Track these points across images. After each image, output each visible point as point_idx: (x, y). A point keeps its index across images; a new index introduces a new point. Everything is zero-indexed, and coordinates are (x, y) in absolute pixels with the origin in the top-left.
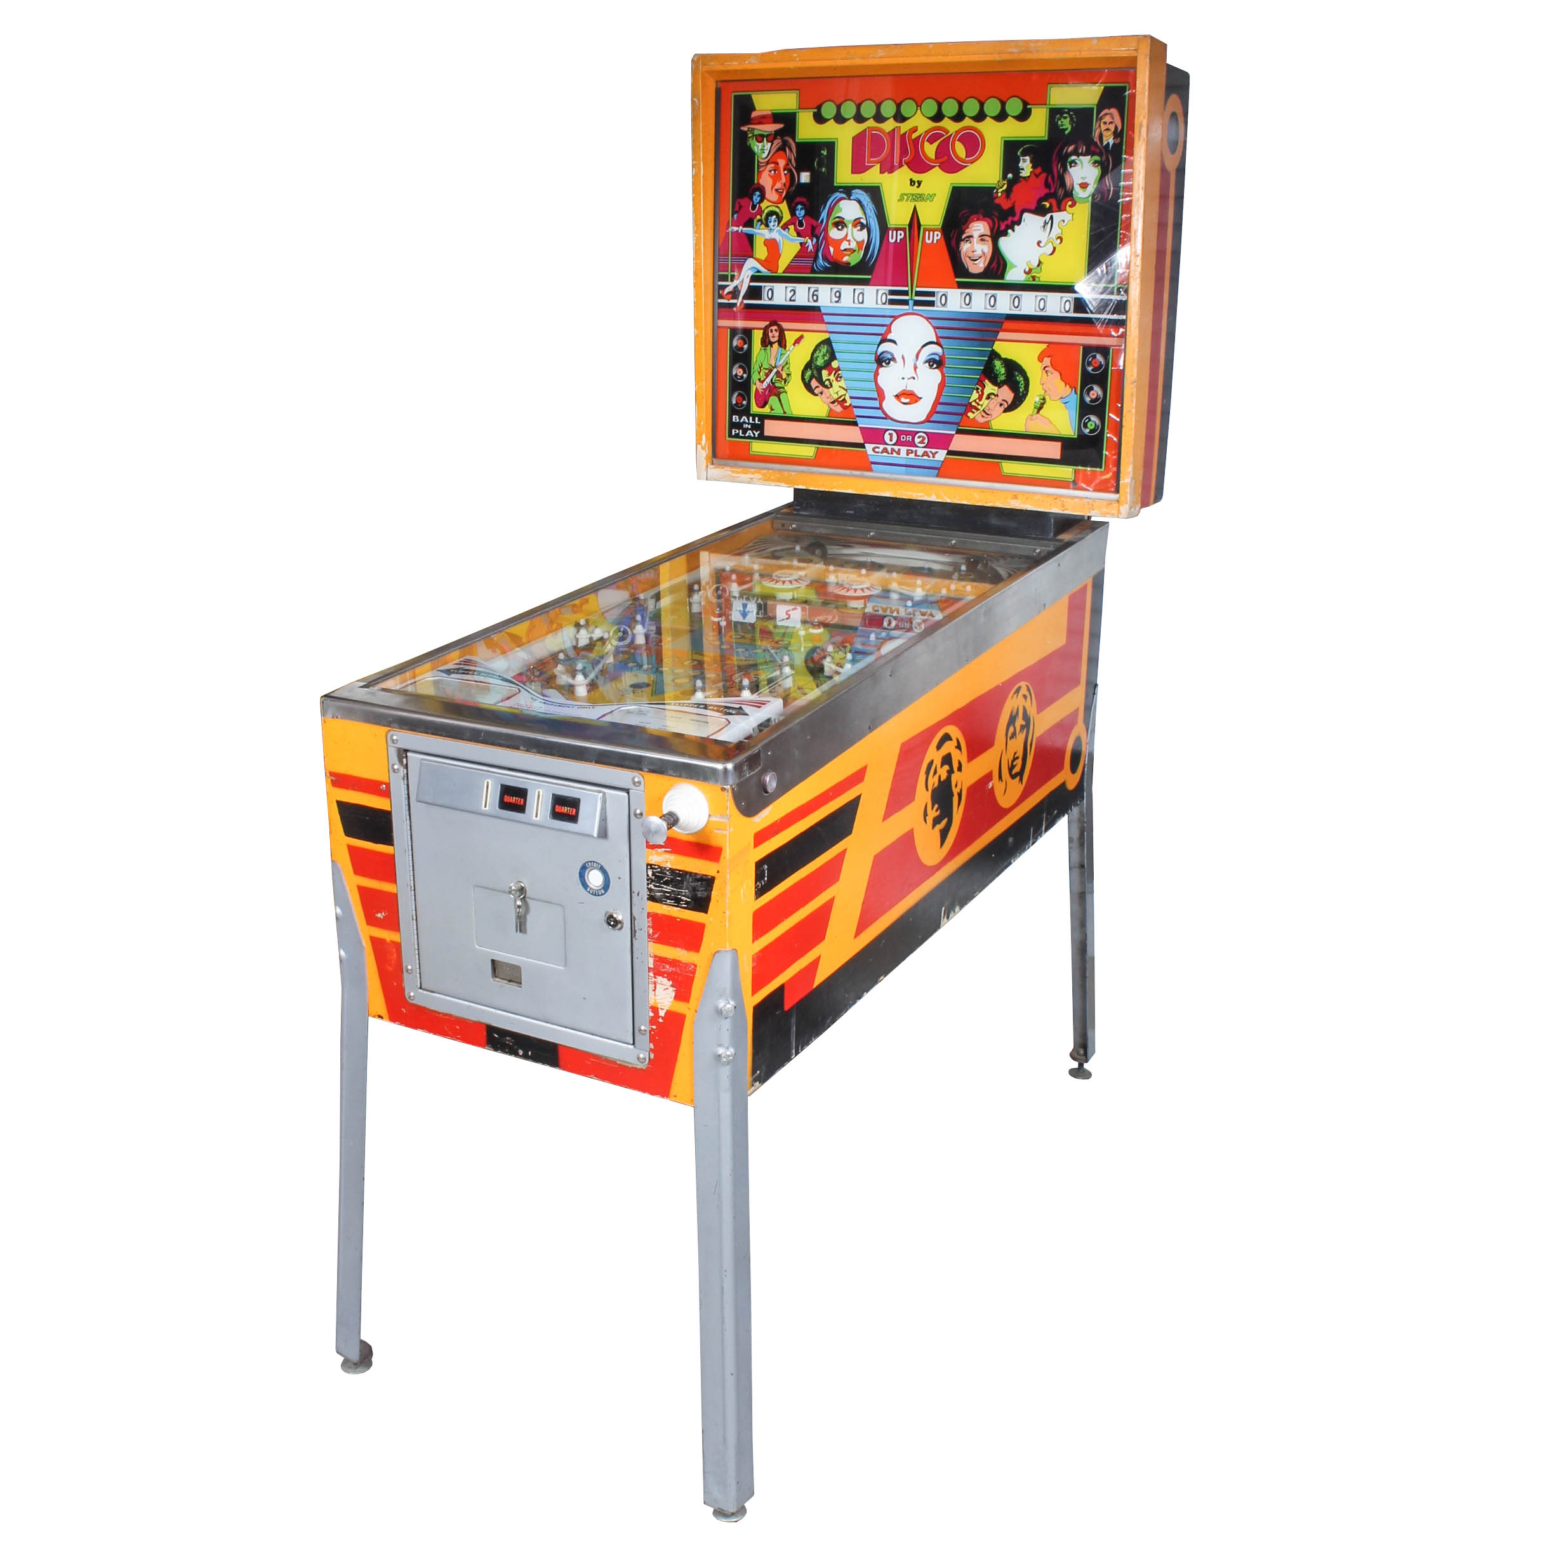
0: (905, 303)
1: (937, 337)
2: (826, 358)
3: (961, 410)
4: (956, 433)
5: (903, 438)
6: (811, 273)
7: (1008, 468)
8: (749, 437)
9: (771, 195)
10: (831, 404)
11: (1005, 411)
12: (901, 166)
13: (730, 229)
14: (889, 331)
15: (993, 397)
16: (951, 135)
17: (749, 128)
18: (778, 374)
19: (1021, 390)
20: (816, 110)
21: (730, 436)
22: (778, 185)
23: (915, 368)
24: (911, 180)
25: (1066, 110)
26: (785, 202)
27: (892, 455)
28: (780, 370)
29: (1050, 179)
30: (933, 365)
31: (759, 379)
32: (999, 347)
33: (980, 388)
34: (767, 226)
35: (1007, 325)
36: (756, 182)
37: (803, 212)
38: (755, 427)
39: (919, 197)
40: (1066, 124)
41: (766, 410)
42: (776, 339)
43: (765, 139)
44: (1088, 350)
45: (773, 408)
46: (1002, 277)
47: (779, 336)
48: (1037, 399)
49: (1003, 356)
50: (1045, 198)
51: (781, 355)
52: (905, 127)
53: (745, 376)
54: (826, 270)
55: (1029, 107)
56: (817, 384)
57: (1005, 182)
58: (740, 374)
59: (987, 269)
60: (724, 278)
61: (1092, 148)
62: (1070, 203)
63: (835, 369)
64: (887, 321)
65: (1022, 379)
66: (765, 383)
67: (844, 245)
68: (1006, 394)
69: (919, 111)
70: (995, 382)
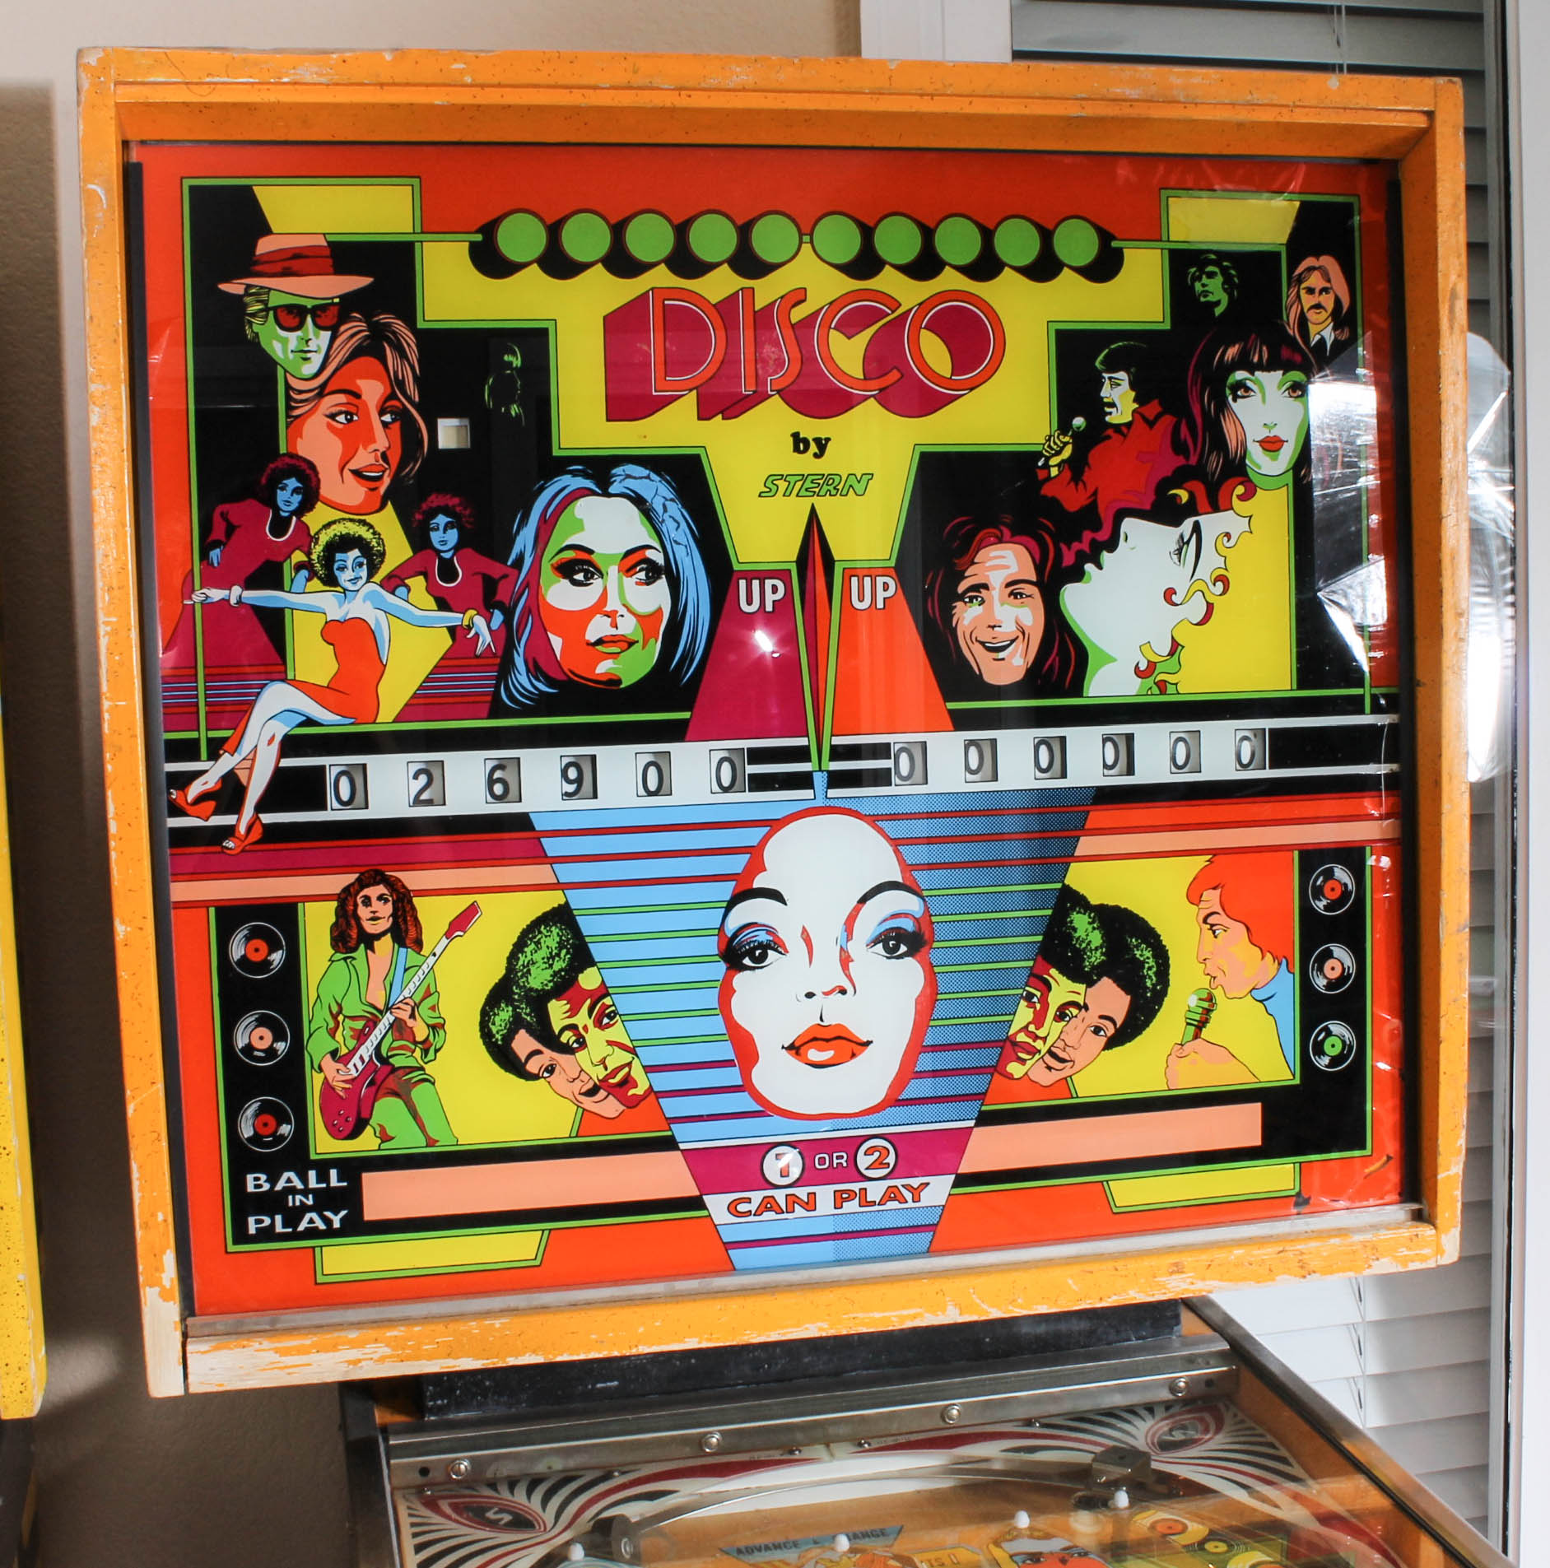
0: (803, 781)
1: (906, 868)
2: (559, 965)
3: (988, 1057)
4: (977, 1125)
5: (821, 1162)
6: (491, 716)
7: (1128, 1191)
8: (313, 1233)
9: (339, 488)
10: (582, 1098)
11: (1111, 1043)
12: (760, 397)
13: (197, 597)
14: (757, 864)
15: (1075, 1011)
16: (910, 310)
17: (249, 287)
18: (398, 1027)
19: (1149, 984)
20: (479, 237)
21: (241, 1236)
22: (364, 458)
23: (845, 961)
24: (796, 436)
25: (1213, 257)
26: (389, 506)
27: (790, 1216)
28: (404, 1015)
29: (1184, 431)
30: (897, 948)
31: (334, 1054)
32: (1080, 878)
33: (1038, 994)
34: (330, 580)
35: (1099, 816)
36: (283, 450)
37: (453, 536)
38: (326, 1200)
39: (828, 485)
40: (1214, 289)
41: (366, 1143)
42: (384, 924)
43: (309, 319)
44: (1313, 859)
45: (390, 1133)
46: (1077, 690)
47: (394, 915)
48: (1193, 1001)
49: (1094, 901)
50: (1178, 479)
51: (406, 970)
52: (767, 291)
53: (281, 1046)
54: (542, 705)
55: (1115, 244)
56: (536, 1045)
57: (1067, 439)
58: (265, 1045)
59: (1033, 672)
60: (187, 750)
61: (1285, 353)
62: (1240, 490)
63: (590, 994)
64: (752, 836)
65: (1148, 954)
66: (356, 1059)
67: (598, 628)
68: (1111, 999)
69: (806, 248)
70: (1077, 972)
